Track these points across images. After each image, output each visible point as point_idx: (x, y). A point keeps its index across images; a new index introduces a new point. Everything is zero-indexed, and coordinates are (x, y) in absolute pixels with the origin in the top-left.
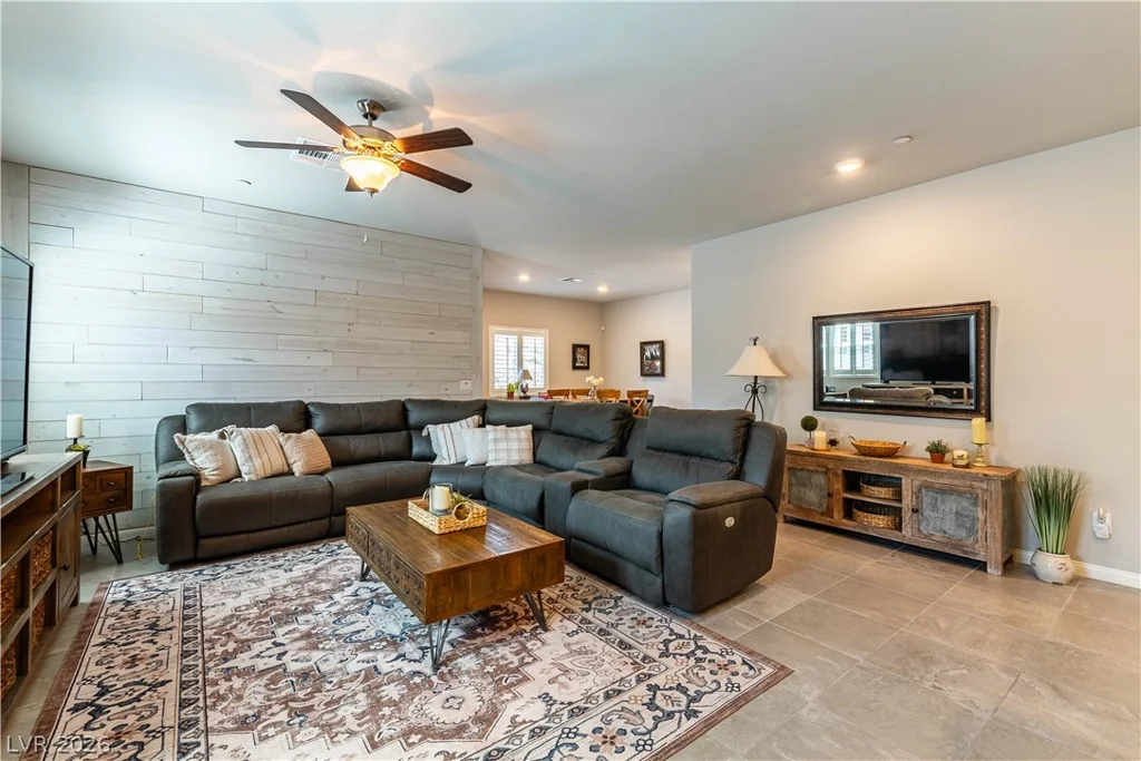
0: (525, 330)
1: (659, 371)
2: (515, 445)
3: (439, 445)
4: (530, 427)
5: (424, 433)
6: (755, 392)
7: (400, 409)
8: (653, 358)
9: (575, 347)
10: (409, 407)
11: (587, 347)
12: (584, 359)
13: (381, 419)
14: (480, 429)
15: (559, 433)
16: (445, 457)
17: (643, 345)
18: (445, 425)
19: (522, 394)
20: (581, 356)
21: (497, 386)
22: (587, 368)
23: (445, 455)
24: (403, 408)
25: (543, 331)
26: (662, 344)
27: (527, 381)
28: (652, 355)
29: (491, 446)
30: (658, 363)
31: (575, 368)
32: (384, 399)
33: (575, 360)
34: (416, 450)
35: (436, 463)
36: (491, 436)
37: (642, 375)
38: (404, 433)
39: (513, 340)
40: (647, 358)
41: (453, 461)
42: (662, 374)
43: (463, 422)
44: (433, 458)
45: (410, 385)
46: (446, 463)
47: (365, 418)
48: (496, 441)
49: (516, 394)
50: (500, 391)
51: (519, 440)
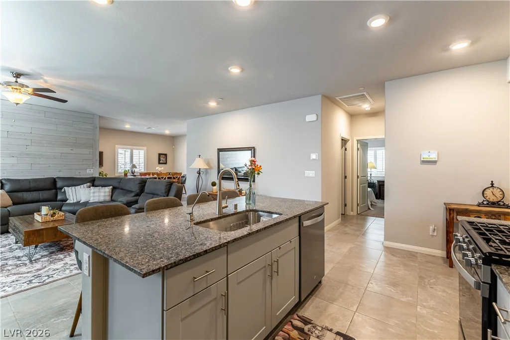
2: (102, 194)
3: (69, 195)
4: (111, 187)
5: (63, 190)
6: (199, 173)
7: (53, 181)
9: (160, 155)
10: (57, 180)
11: (166, 155)
13: (41, 185)
14: (89, 188)
15: (122, 189)
16: (71, 200)
18: (73, 187)
20: (163, 158)
21: (120, 170)
23: (71, 198)
24: (54, 181)
25: (143, 148)
27: (134, 169)
29: (92, 195)
31: (159, 163)
32: (45, 177)
33: (159, 160)
34: (59, 197)
35: (68, 202)
36: (92, 191)
38: (54, 191)
41: (75, 201)
43: (82, 186)
44: (67, 200)
45: (60, 171)
46: (71, 202)
47: (32, 185)
48: (94, 193)
51: (105, 192)
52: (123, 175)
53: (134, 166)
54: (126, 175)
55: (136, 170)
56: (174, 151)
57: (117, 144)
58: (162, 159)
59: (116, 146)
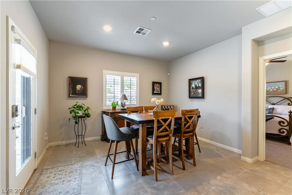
0: (125, 73)
1: (200, 95)
8: (197, 88)
9: (154, 83)
11: (160, 84)
12: (159, 89)
17: (190, 81)
19: (122, 108)
22: (160, 94)
26: (202, 79)
28: (196, 86)
30: (200, 91)
31: (153, 94)
33: (153, 89)
37: (190, 97)
39: (118, 79)
40: (193, 88)
42: (203, 97)
49: (117, 108)
50: (108, 106)
52: (111, 108)
53: (125, 97)
54: (114, 108)
55: (127, 103)
56: (169, 78)
57: (106, 69)
58: (157, 88)
59: (104, 71)
